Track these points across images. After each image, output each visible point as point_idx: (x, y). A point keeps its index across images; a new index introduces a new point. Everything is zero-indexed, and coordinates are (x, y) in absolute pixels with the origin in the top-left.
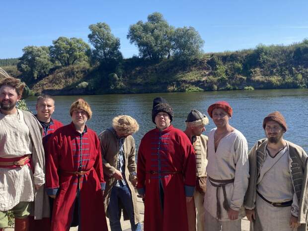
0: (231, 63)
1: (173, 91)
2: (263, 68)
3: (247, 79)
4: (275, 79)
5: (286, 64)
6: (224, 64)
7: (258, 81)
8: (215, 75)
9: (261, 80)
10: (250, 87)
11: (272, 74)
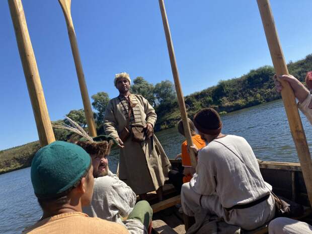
0: (202, 99)
1: (166, 129)
2: (228, 96)
3: (219, 107)
4: (240, 102)
5: (244, 89)
6: (198, 101)
7: (228, 106)
8: (194, 110)
9: (229, 105)
10: (224, 112)
11: (236, 99)
